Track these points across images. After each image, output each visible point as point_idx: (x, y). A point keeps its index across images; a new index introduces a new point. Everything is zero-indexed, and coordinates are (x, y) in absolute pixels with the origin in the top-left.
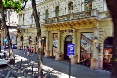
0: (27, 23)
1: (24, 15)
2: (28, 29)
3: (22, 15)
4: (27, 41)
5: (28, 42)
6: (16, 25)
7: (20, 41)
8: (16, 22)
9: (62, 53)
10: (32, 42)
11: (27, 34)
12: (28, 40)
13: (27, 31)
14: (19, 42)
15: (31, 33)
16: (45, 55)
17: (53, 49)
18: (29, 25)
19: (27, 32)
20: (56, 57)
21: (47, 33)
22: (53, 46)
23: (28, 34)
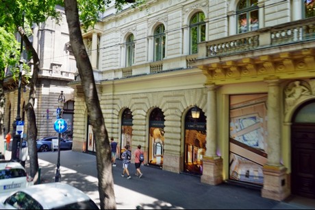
0: (113, 64)
1: (99, 37)
2: (116, 82)
3: (95, 37)
4: (113, 123)
5: (115, 126)
6: (62, 72)
7: (83, 123)
8: (60, 65)
9: (285, 170)
10: (133, 127)
11: (113, 99)
12: (116, 121)
13: (113, 92)
14: (82, 128)
15: (129, 97)
16: (202, 177)
17: (230, 152)
18: (119, 70)
19: (112, 94)
20: (266, 187)
21: (210, 94)
22: (231, 140)
23: (116, 101)
